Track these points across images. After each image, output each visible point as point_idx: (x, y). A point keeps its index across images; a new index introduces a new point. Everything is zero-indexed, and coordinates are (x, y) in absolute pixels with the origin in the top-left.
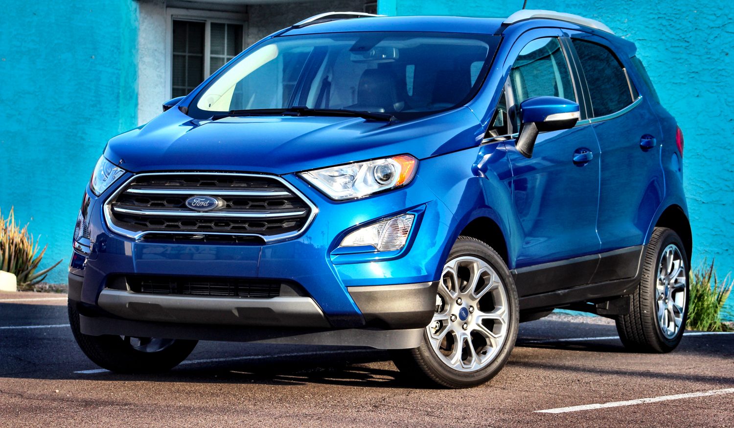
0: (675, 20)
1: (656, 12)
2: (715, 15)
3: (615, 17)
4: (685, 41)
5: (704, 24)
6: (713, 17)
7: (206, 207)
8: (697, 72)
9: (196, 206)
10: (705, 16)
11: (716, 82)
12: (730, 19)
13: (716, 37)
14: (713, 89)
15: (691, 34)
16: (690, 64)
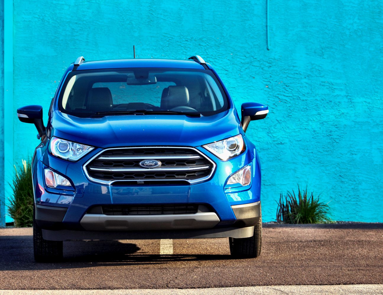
0: (218, 58)
1: (205, 54)
2: (245, 56)
3: (177, 57)
4: (226, 70)
5: (238, 61)
6: (244, 58)
7: (153, 166)
8: (234, 88)
9: (147, 166)
10: (239, 57)
11: (247, 93)
12: (256, 59)
13: (247, 68)
14: (246, 96)
15: (230, 66)
16: (229, 83)
